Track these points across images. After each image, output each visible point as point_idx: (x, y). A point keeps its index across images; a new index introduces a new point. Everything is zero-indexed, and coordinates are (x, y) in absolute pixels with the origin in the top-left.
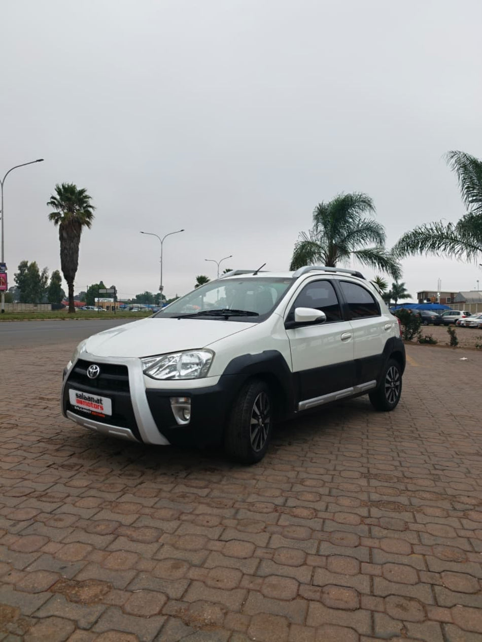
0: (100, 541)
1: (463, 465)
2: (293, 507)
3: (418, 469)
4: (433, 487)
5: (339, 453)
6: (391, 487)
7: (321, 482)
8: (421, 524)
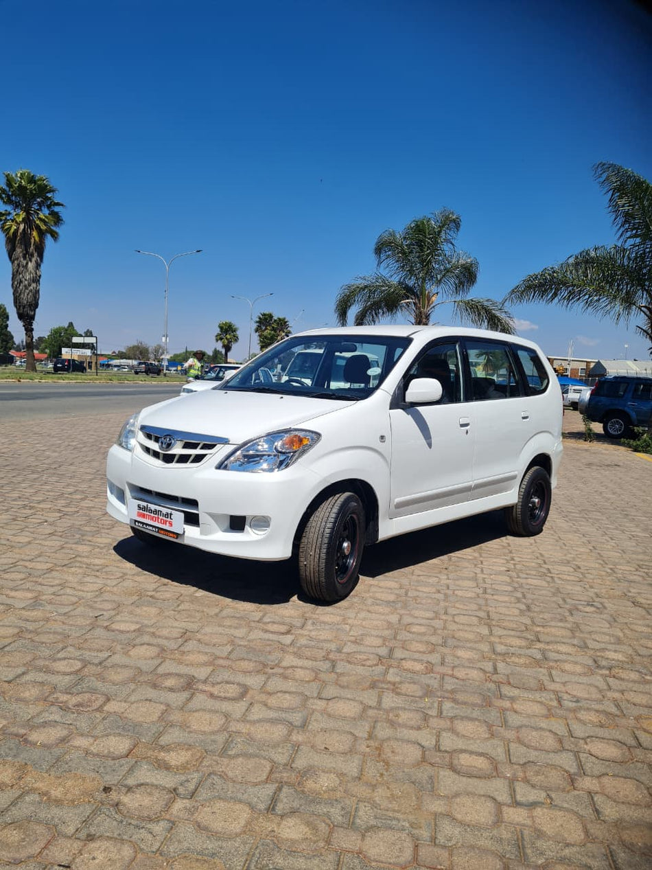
1: (606, 611)
2: (402, 660)
3: (549, 615)
4: (570, 638)
5: (450, 592)
6: (519, 637)
7: (431, 628)
8: (558, 682)
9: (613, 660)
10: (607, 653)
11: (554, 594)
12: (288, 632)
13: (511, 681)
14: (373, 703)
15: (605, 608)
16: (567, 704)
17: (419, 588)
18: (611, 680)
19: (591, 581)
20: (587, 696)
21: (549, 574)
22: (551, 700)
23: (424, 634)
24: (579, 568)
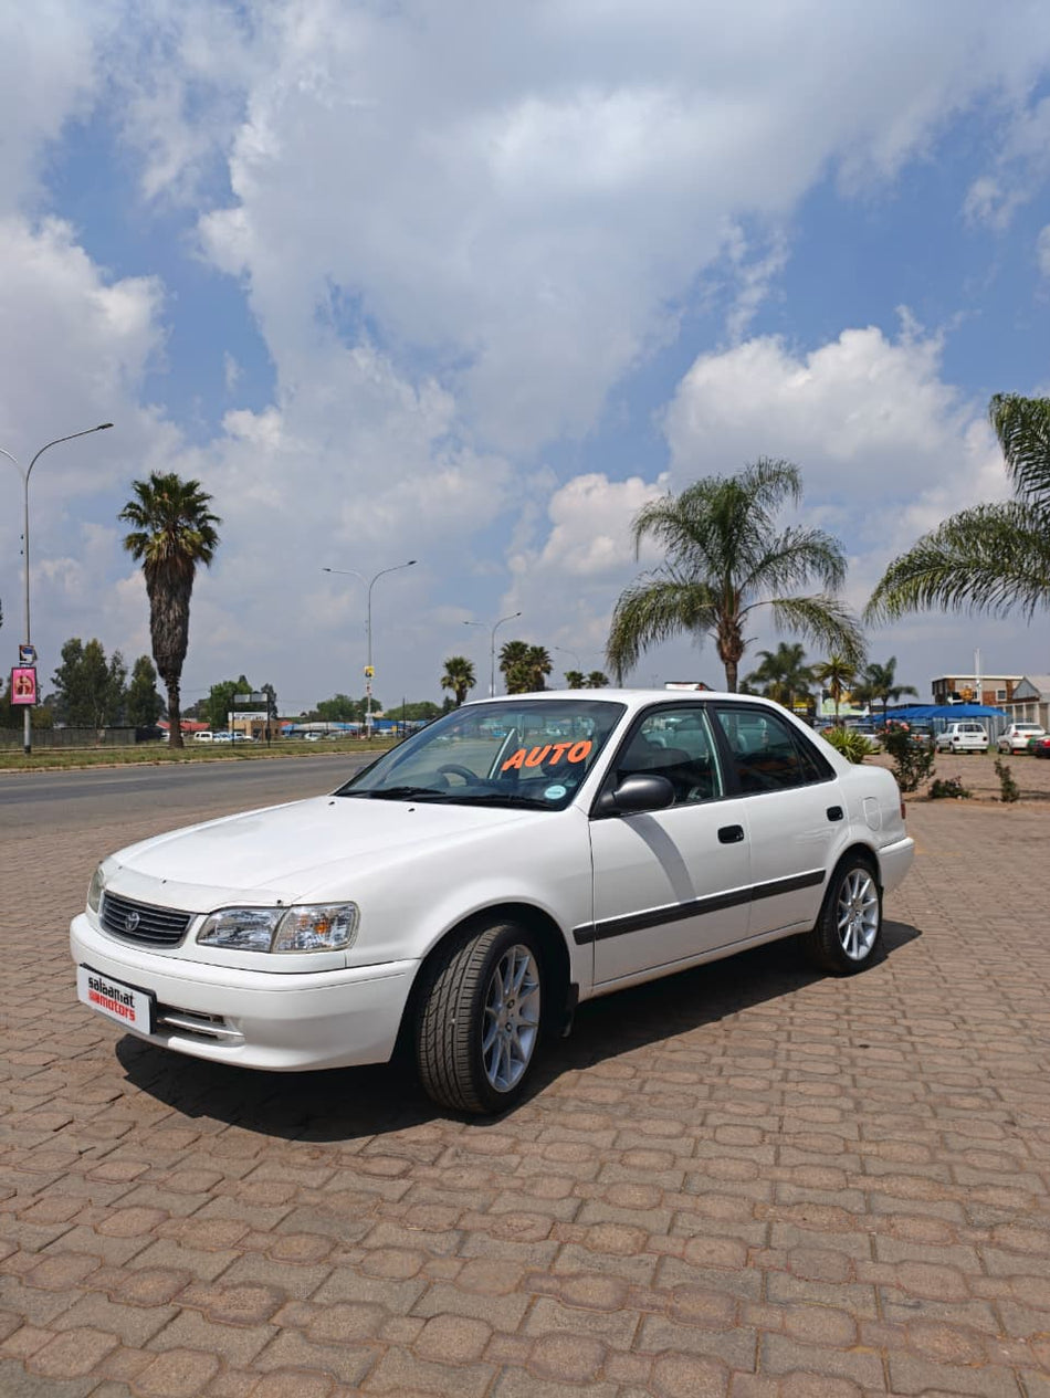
0: (139, 1323)
1: (1000, 1105)
2: (594, 1225)
3: (895, 1118)
4: (927, 1164)
5: (720, 1081)
6: (828, 1167)
7: (668, 1156)
8: (887, 1263)
9: (1001, 1208)
10: (992, 1193)
11: (911, 1077)
12: (404, 1174)
13: (794, 1264)
14: (512, 1326)
15: (1001, 1099)
16: (897, 1313)
17: (667, 1076)
18: (989, 1254)
19: (982, 1045)
20: (938, 1292)
21: (908, 1038)
22: (865, 1304)
23: (652, 1169)
24: (964, 1022)
